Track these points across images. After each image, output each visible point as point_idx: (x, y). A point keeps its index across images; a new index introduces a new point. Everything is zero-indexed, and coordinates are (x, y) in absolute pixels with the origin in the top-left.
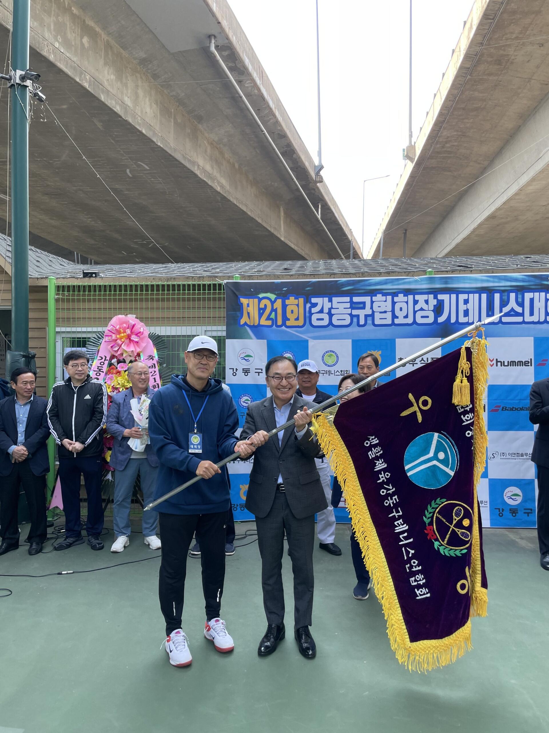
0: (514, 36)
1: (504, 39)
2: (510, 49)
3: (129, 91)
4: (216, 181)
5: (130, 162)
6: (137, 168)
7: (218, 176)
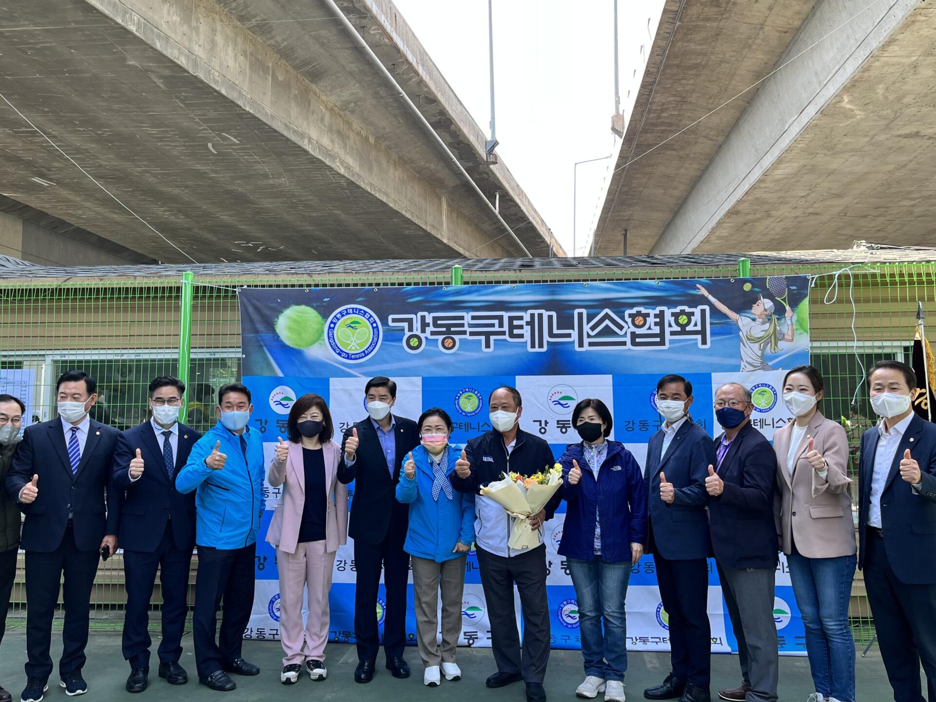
3: (202, 37)
4: (337, 160)
5: (211, 134)
6: (222, 142)
7: (342, 153)
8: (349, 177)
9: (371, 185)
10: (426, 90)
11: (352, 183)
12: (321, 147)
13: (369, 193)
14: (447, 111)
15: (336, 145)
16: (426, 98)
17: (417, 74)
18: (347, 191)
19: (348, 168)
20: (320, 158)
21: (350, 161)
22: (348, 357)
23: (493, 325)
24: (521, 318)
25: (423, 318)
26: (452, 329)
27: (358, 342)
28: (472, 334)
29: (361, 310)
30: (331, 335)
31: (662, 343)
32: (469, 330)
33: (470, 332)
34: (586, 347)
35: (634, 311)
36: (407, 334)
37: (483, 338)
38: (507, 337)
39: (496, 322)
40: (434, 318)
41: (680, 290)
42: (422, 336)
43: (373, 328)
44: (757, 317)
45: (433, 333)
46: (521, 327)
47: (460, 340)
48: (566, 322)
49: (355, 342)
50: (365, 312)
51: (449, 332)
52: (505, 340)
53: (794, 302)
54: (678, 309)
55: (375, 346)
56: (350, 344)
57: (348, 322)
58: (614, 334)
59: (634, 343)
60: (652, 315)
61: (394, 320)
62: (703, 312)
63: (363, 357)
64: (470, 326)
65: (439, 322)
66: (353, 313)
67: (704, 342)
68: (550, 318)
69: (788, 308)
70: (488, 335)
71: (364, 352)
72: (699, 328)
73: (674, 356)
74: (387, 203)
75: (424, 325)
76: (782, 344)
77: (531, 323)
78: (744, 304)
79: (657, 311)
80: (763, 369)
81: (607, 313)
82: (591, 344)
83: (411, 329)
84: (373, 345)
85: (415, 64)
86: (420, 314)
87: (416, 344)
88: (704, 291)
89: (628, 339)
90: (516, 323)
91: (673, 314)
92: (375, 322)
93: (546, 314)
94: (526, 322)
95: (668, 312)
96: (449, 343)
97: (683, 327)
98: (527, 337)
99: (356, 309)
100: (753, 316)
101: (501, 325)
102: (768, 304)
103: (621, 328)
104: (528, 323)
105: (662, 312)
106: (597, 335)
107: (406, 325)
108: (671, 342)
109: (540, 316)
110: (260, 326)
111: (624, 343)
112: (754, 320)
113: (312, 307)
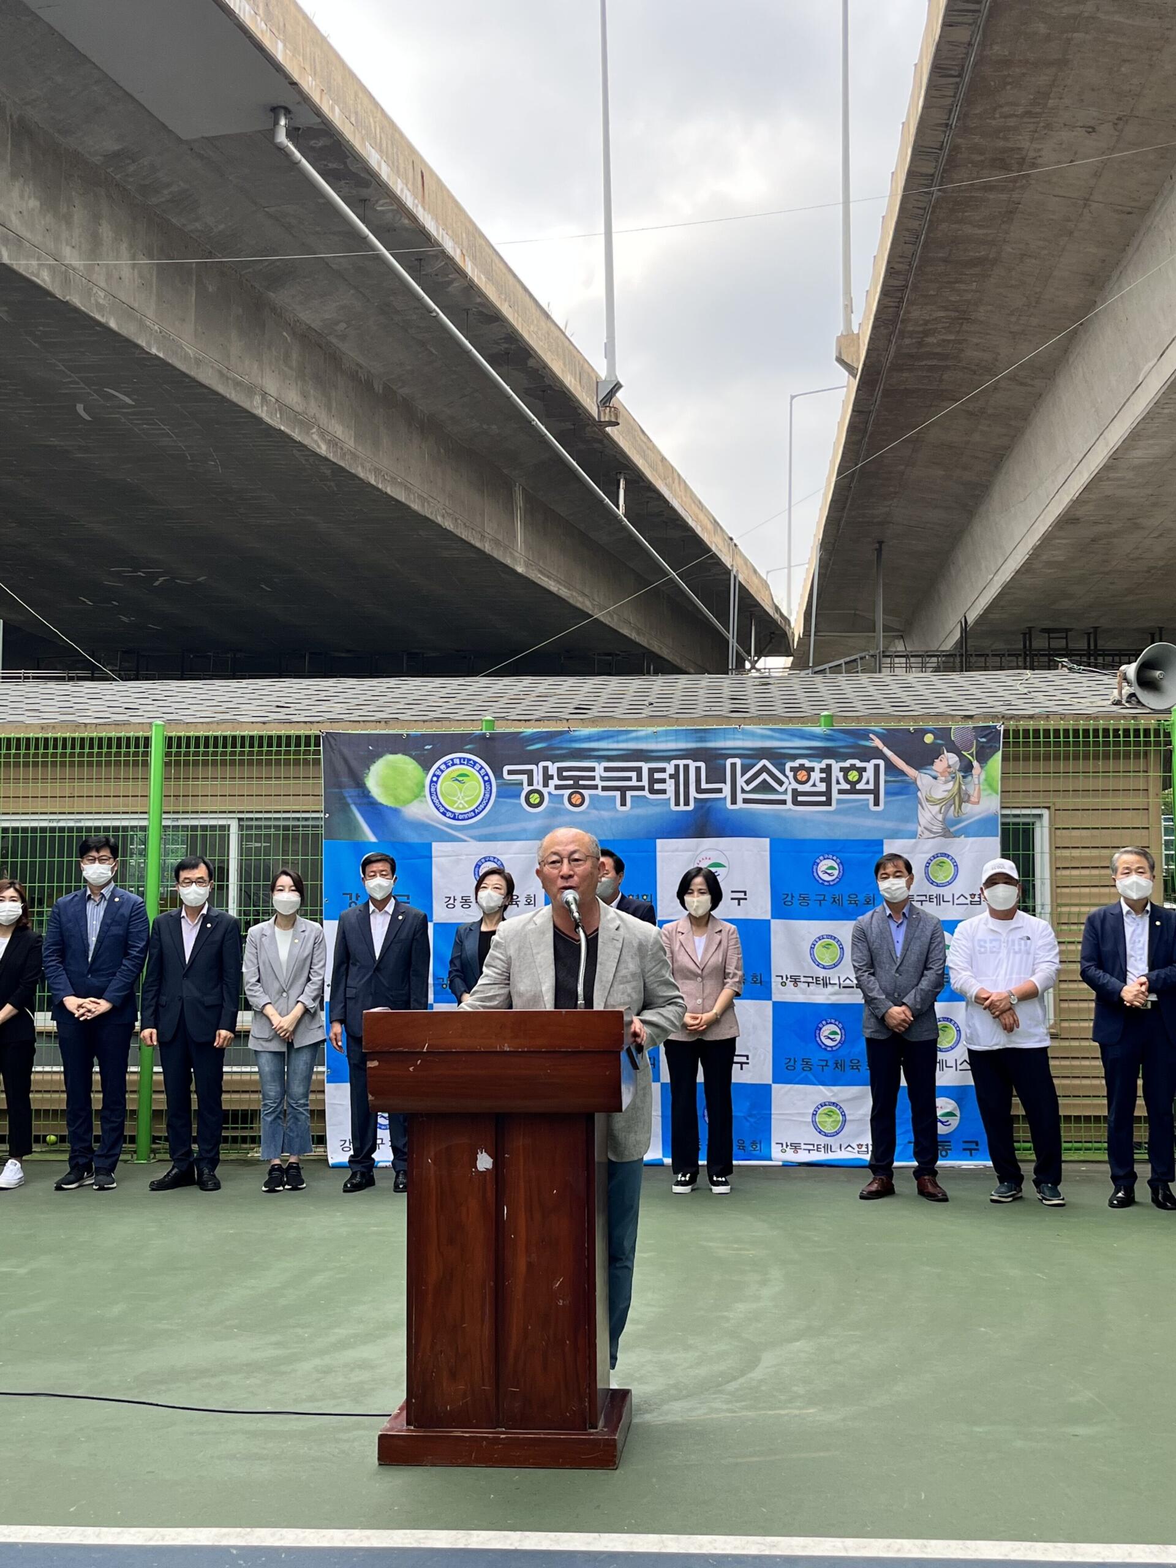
0: (1020, 110)
1: (997, 116)
2: (1020, 137)
3: (76, 233)
4: (314, 430)
5: (84, 389)
6: (102, 402)
7: (323, 418)
8: (335, 460)
9: (377, 471)
10: (479, 300)
11: (342, 469)
12: (282, 407)
13: (372, 485)
14: (521, 336)
15: (313, 403)
16: (481, 313)
17: (463, 274)
18: (332, 484)
19: (333, 443)
20: (282, 428)
21: (338, 430)
22: (455, 818)
23: (630, 779)
24: (663, 770)
25: (546, 769)
26: (581, 782)
27: (466, 799)
28: (604, 789)
29: (470, 760)
30: (433, 790)
31: (828, 803)
32: (601, 784)
33: (602, 787)
34: (740, 805)
35: (796, 764)
36: (527, 789)
37: (618, 794)
38: (646, 793)
39: (634, 775)
40: (558, 768)
41: (851, 740)
42: (545, 791)
43: (485, 782)
44: (939, 775)
45: (557, 787)
46: (663, 781)
47: (590, 795)
48: (716, 774)
49: (463, 799)
50: (475, 763)
51: (576, 786)
52: (645, 796)
53: (983, 757)
54: (847, 764)
55: (487, 803)
56: (456, 802)
57: (455, 775)
58: (773, 790)
59: (796, 802)
60: (817, 770)
61: (510, 772)
62: (877, 767)
63: (473, 817)
64: (603, 779)
65: (565, 774)
66: (461, 764)
67: (877, 803)
68: (698, 769)
69: (975, 763)
70: (623, 790)
71: (473, 811)
72: (871, 786)
73: (838, 819)
74: (407, 503)
75: (547, 777)
76: (967, 808)
77: (675, 776)
78: (923, 758)
79: (823, 765)
80: (944, 836)
81: (764, 766)
82: (745, 801)
83: (530, 783)
84: (484, 802)
85: (458, 258)
86: (542, 764)
87: (537, 801)
88: (878, 743)
89: (789, 797)
90: (657, 776)
91: (842, 769)
92: (487, 774)
93: (693, 765)
94: (670, 775)
95: (836, 766)
96: (576, 799)
97: (853, 784)
98: (671, 793)
99: (464, 759)
100: (934, 773)
101: (639, 779)
102: (952, 758)
103: (781, 783)
104: (671, 776)
105: (829, 766)
106: (753, 791)
107: (524, 778)
108: (839, 801)
109: (686, 767)
110: (345, 780)
111: (784, 802)
112: (935, 778)
113: (410, 756)
